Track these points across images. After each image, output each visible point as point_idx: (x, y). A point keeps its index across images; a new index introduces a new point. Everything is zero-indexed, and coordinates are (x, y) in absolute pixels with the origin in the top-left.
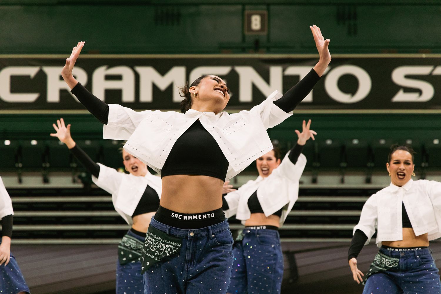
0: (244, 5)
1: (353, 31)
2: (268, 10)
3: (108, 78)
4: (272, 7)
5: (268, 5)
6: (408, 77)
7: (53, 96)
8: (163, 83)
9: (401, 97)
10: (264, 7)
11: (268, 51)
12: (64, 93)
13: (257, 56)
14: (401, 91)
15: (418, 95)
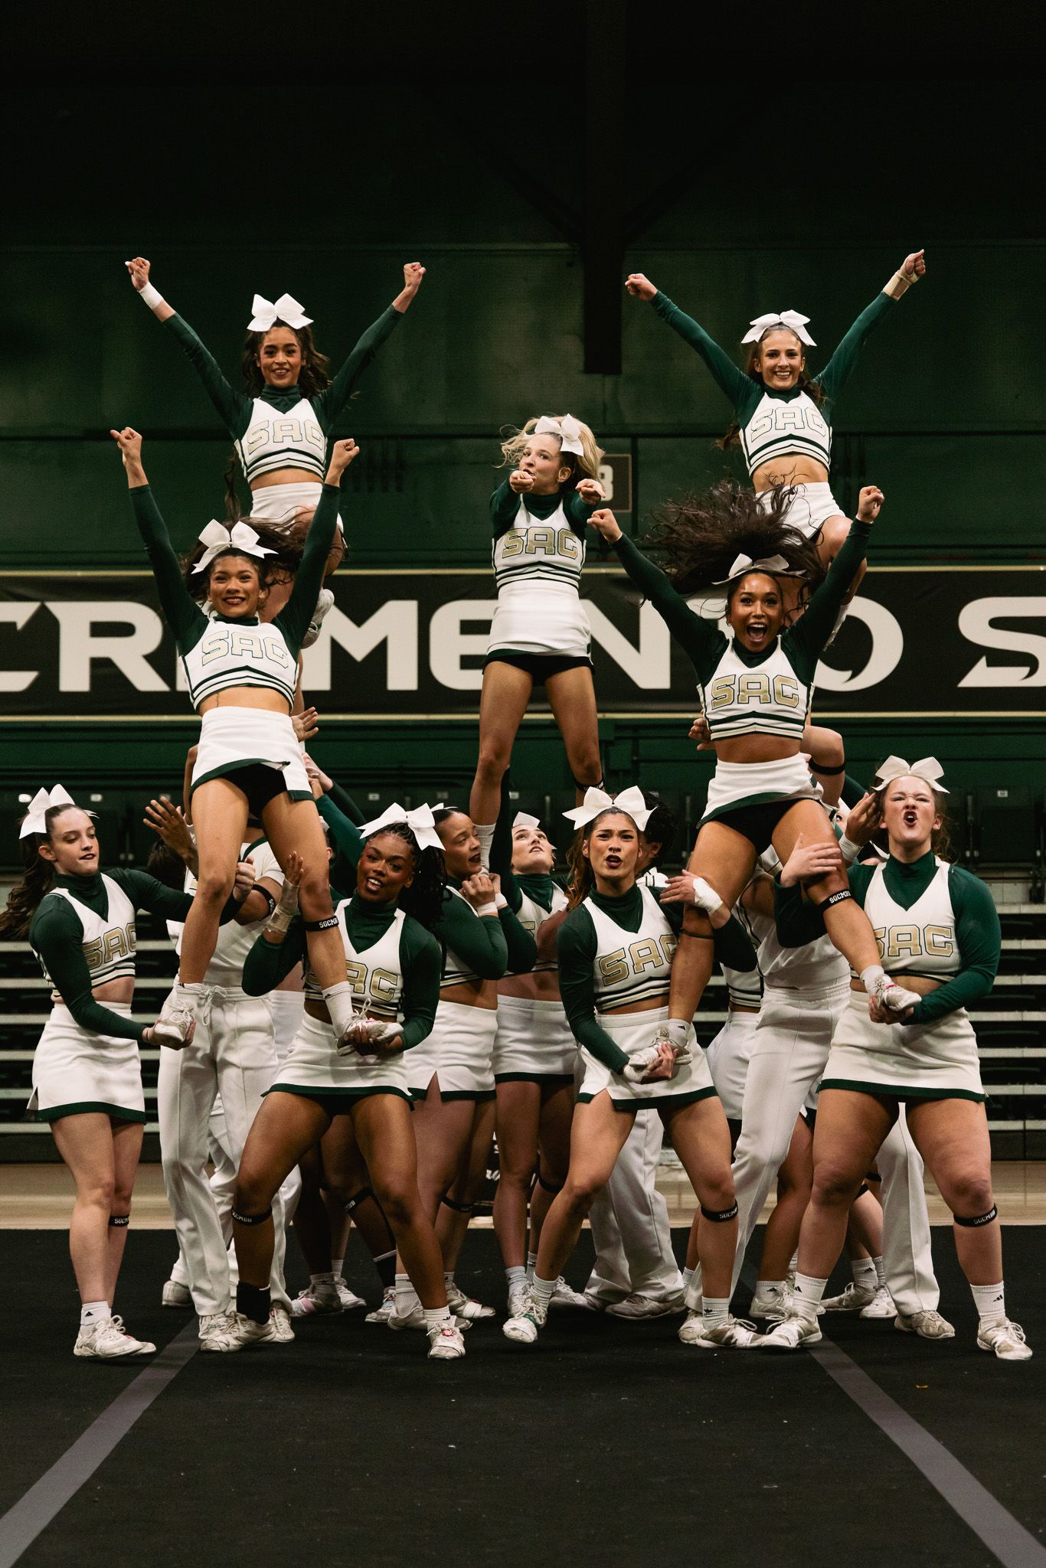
2: (634, 451)
4: (642, 443)
5: (634, 437)
6: (997, 623)
7: (74, 677)
8: (359, 642)
9: (981, 676)
10: (626, 442)
12: (102, 669)
13: (603, 571)
14: (983, 661)
15: (1026, 670)
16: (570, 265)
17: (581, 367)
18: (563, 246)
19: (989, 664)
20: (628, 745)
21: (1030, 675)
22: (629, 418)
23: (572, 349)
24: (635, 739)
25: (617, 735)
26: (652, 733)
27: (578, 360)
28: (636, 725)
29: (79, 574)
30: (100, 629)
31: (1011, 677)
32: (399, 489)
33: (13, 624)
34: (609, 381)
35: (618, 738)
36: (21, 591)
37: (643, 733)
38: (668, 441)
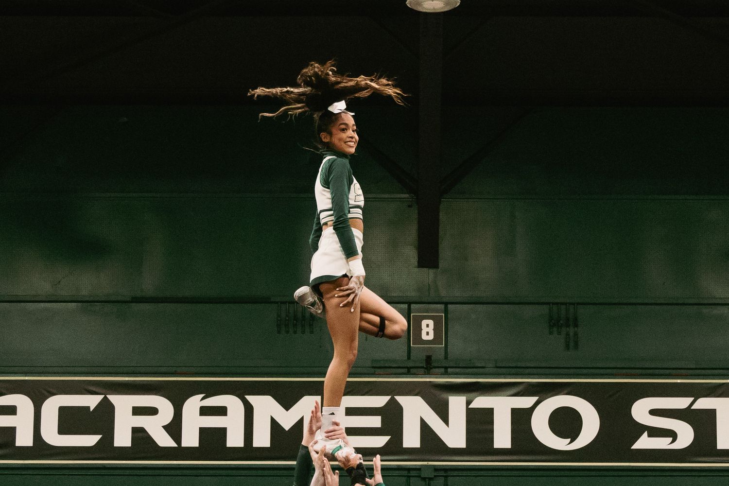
0: (409, 304)
1: (572, 343)
2: (446, 311)
3: (205, 411)
4: (450, 306)
5: (446, 304)
6: (654, 412)
7: (122, 439)
8: (287, 420)
9: (644, 443)
10: (442, 306)
11: (446, 374)
12: (139, 434)
13: (428, 380)
14: (646, 434)
15: (670, 439)
16: (410, 206)
17: (416, 263)
18: (407, 196)
19: (649, 436)
20: (441, 480)
21: (673, 442)
22: (443, 293)
23: (411, 254)
24: (446, 477)
25: (436, 474)
26: (455, 473)
27: (414, 261)
28: (445, 469)
29: (127, 379)
30: (138, 411)
31: (662, 443)
32: (312, 332)
33: (89, 408)
34: (431, 272)
35: (435, 476)
36: (94, 389)
37: (449, 473)
38: (465, 307)
